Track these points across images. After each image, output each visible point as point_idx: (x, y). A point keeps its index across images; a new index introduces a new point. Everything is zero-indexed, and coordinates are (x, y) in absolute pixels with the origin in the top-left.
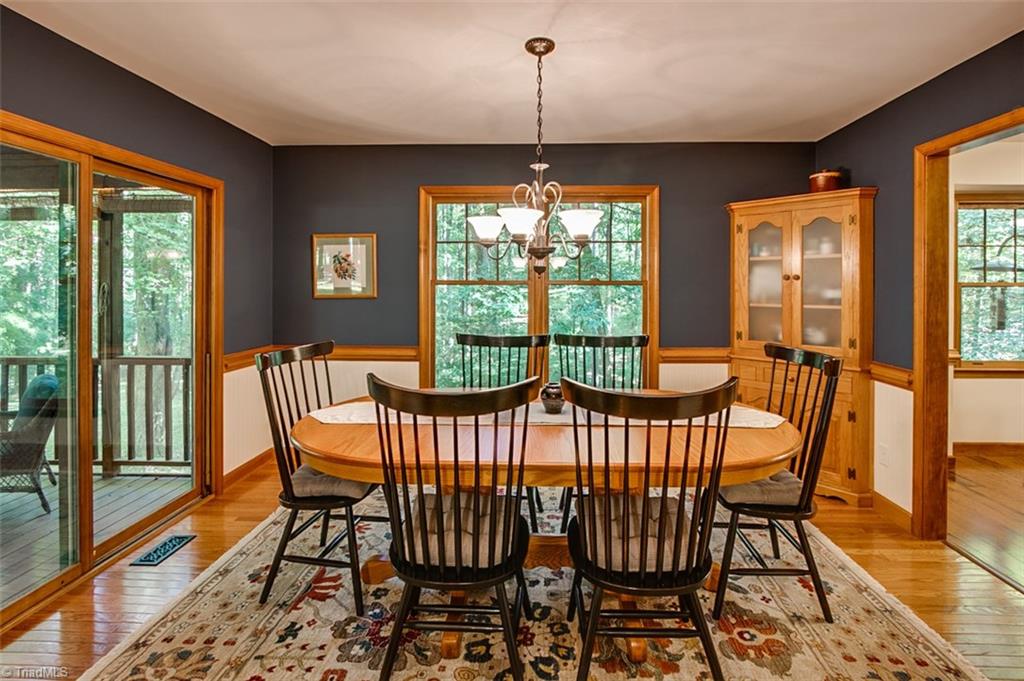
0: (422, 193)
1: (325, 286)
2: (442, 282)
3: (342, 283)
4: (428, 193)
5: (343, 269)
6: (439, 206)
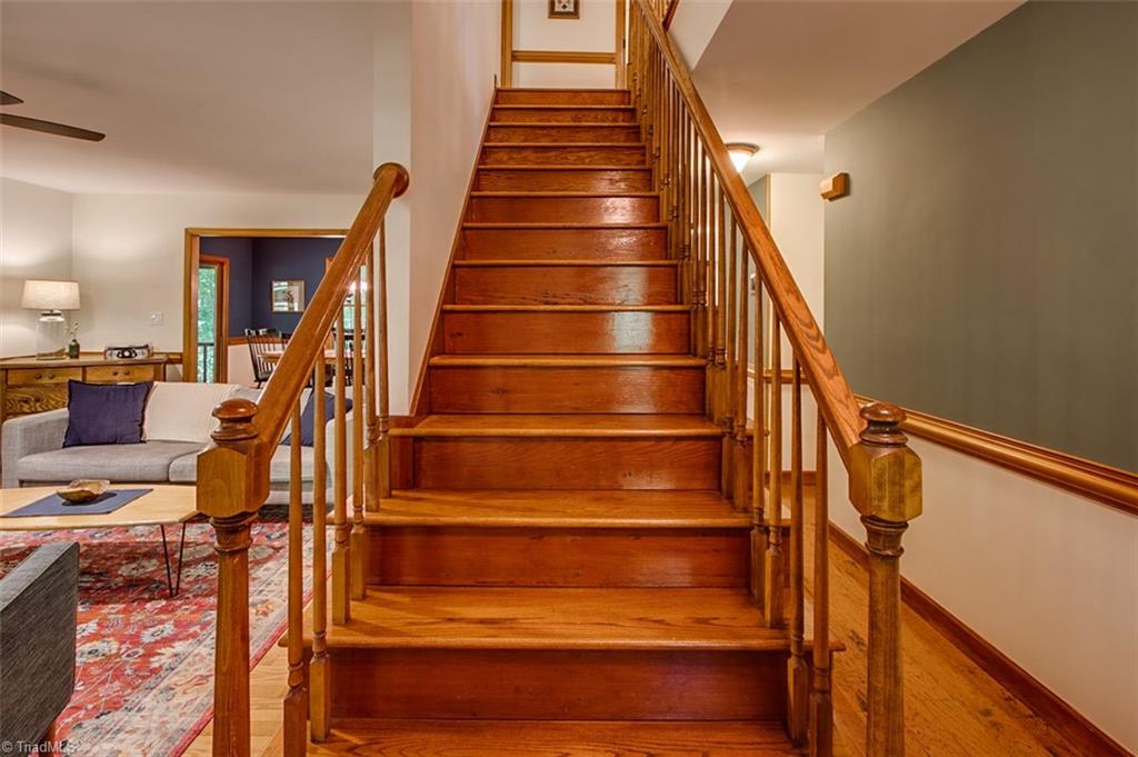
0: (327, 261)
1: (278, 308)
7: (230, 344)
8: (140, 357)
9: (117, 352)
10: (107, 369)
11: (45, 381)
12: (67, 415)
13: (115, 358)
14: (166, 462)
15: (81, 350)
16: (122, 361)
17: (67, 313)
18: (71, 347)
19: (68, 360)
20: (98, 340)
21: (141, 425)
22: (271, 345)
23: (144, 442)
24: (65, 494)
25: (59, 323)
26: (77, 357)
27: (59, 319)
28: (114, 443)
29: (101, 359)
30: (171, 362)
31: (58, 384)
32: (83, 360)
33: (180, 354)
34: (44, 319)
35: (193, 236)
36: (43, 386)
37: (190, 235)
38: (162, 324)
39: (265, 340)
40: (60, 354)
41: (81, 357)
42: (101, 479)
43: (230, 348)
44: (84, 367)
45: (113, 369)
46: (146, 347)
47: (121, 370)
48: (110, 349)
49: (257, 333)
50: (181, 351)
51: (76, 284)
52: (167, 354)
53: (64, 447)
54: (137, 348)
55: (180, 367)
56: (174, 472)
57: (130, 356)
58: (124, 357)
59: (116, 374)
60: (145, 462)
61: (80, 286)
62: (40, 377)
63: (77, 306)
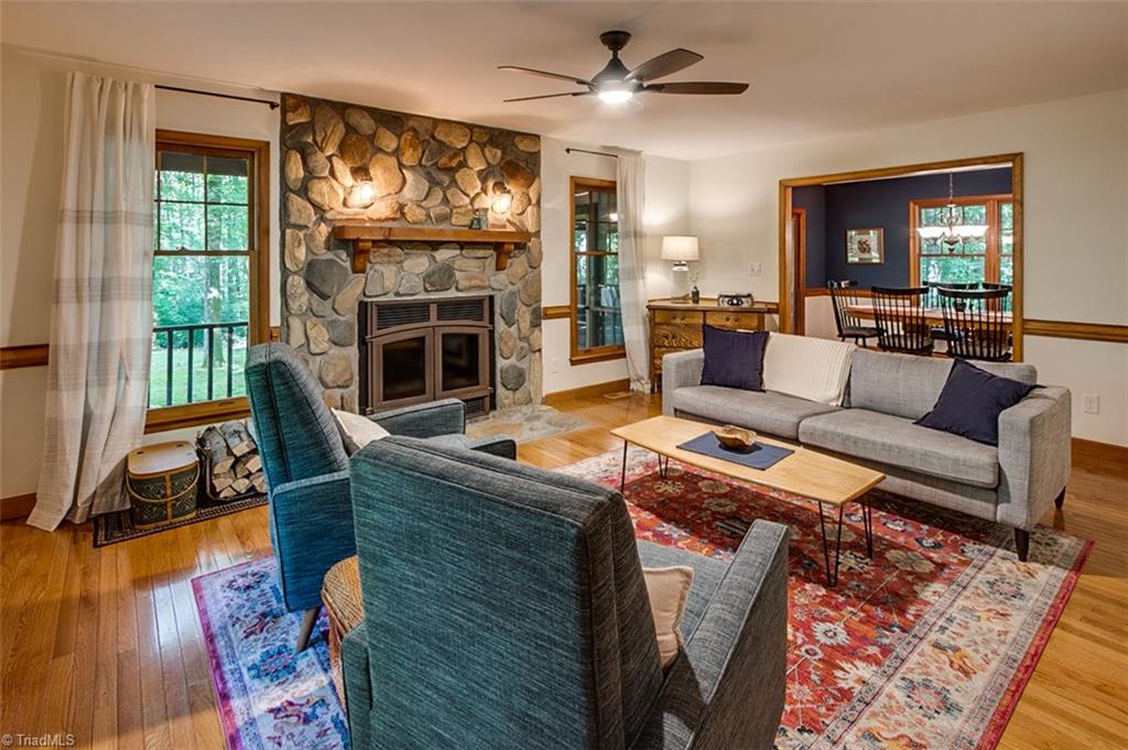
0: (912, 205)
1: (853, 258)
2: (924, 255)
3: (866, 256)
4: (915, 204)
5: (864, 248)
6: (923, 211)
7: (807, 295)
8: (745, 305)
9: (727, 299)
10: (720, 315)
11: (678, 321)
12: (703, 356)
13: (726, 305)
14: (795, 420)
15: (701, 296)
16: (732, 308)
17: (689, 263)
18: (693, 293)
19: (691, 304)
20: (714, 288)
21: (761, 374)
22: (853, 299)
23: (764, 391)
24: (723, 438)
25: (684, 272)
26: (697, 302)
27: (685, 269)
28: (739, 387)
29: (715, 305)
30: (770, 311)
31: (686, 325)
32: (702, 304)
33: (777, 304)
34: (675, 269)
35: (786, 187)
36: (676, 325)
37: (783, 185)
38: (760, 275)
39: (847, 292)
40: (685, 298)
41: (700, 302)
42: (750, 429)
43: (806, 299)
44: (705, 312)
45: (726, 315)
46: (749, 296)
47: (732, 317)
48: (721, 296)
49: (839, 285)
50: (777, 301)
51: (695, 239)
52: (766, 303)
53: (702, 384)
54: (744, 297)
55: (776, 317)
56: (804, 433)
57: (738, 304)
58: (732, 304)
59: (728, 320)
60: (776, 415)
61: (699, 240)
62: (675, 318)
63: (697, 259)
